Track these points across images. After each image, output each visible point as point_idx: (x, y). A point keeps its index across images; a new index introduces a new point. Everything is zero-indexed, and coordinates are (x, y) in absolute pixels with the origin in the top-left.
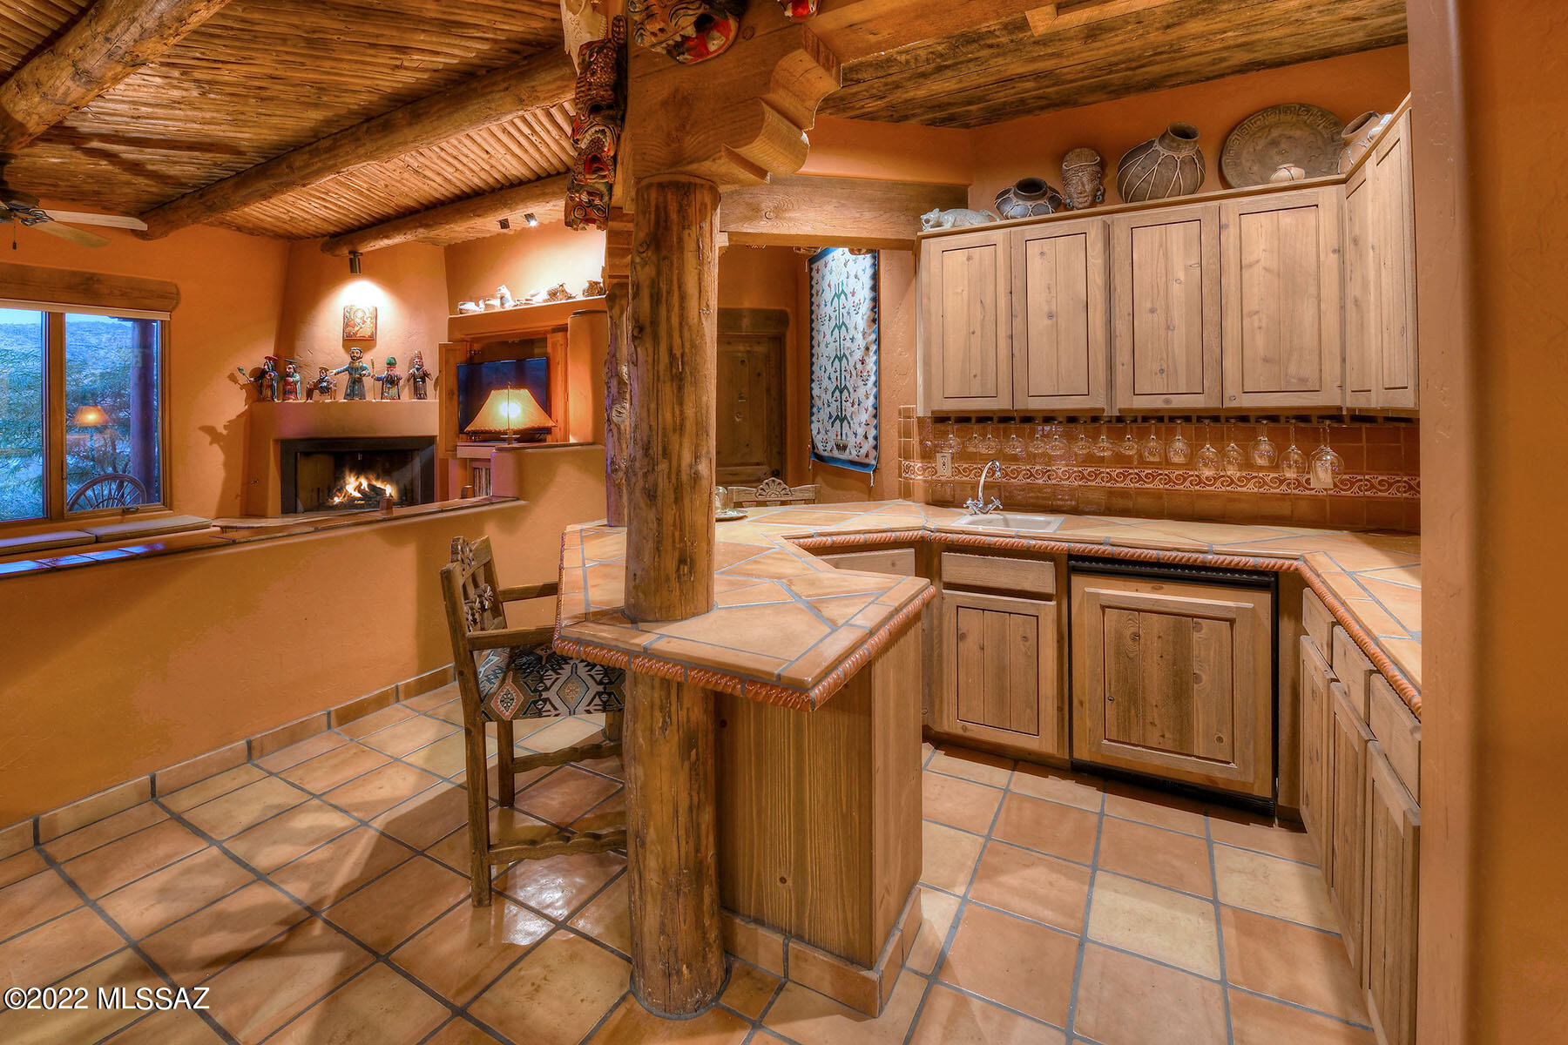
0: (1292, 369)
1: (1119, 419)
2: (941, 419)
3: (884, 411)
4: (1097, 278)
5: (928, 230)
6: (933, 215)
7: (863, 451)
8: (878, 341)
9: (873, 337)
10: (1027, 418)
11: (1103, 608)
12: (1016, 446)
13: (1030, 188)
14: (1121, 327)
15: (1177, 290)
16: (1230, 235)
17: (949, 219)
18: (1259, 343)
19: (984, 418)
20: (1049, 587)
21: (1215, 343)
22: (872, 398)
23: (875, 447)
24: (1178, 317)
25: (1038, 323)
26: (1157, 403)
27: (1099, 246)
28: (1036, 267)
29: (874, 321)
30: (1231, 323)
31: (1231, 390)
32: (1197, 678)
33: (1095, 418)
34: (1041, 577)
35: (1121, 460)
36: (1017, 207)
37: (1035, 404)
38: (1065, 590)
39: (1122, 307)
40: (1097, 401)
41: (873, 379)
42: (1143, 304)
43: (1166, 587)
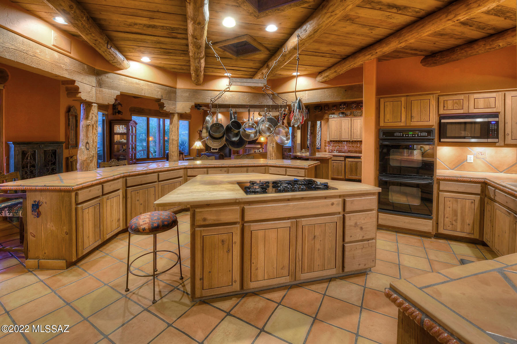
1: (352, 141)
2: (331, 141)
3: (322, 140)
4: (350, 125)
5: (330, 117)
6: (331, 115)
7: (318, 146)
8: (321, 130)
9: (320, 129)
10: (342, 141)
11: (349, 161)
12: (340, 145)
13: (343, 113)
17: (333, 116)
19: (336, 141)
20: (344, 160)
22: (320, 138)
23: (320, 145)
24: (358, 130)
25: (343, 130)
26: (356, 140)
27: (350, 121)
28: (343, 124)
29: (320, 127)
32: (358, 168)
33: (349, 141)
34: (342, 159)
35: (353, 147)
36: (341, 115)
37: (342, 140)
38: (345, 160)
39: (352, 129)
40: (349, 139)
41: (320, 135)
42: (355, 128)
43: (356, 159)
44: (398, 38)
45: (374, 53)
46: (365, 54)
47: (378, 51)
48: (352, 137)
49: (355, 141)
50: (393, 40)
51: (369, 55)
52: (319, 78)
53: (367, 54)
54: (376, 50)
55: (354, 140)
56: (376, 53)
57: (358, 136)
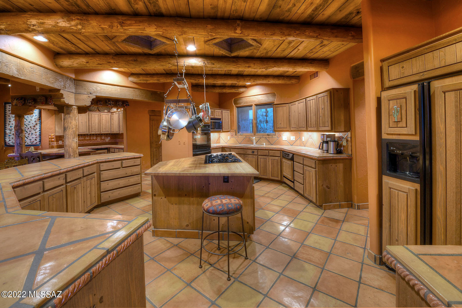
0: (107, 130)
1: (90, 135)
4: (87, 119)
7: (35, 142)
14: (90, 125)
15: (96, 121)
16: (101, 116)
18: (104, 127)
21: (100, 127)
23: (40, 141)
24: (96, 124)
26: (94, 133)
27: (88, 115)
30: (101, 125)
31: (101, 132)
33: (87, 135)
40: (88, 133)
42: (93, 122)
44: (214, 79)
45: (197, 80)
46: (191, 78)
47: (200, 80)
48: (90, 130)
49: (93, 135)
50: (210, 78)
51: (193, 80)
52: (131, 79)
53: (192, 79)
54: (199, 79)
55: (93, 133)
56: (199, 81)
57: (97, 129)
